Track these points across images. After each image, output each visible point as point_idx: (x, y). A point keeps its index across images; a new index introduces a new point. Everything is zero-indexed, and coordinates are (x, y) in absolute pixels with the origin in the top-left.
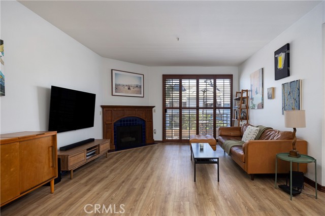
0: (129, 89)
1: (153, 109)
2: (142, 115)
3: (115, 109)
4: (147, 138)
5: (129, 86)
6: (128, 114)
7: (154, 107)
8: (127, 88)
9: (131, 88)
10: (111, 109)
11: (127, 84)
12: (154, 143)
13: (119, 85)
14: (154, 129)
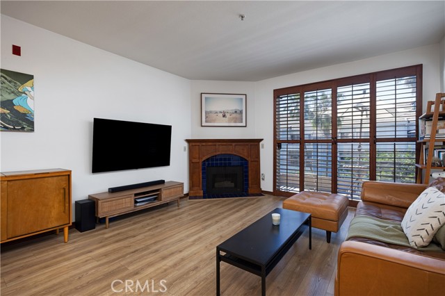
0: (224, 116)
1: (261, 143)
2: (243, 152)
3: (204, 144)
4: (250, 186)
5: (224, 112)
6: (222, 150)
7: (262, 140)
8: (221, 115)
9: (228, 115)
10: (198, 144)
11: (222, 110)
12: (262, 193)
13: (211, 112)
14: (261, 173)
